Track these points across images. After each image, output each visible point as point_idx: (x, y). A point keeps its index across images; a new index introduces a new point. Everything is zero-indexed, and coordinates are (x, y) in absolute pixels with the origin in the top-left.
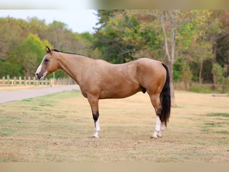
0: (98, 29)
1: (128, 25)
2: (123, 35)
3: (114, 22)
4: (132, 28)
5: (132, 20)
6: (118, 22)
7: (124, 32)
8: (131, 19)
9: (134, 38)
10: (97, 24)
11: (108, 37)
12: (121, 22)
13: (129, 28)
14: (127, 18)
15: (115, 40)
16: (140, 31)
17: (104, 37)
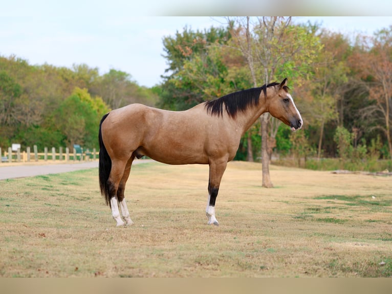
0: (169, 78)
1: (211, 71)
2: (204, 85)
3: (191, 67)
4: (217, 76)
5: (217, 63)
6: (197, 67)
7: (205, 82)
8: (215, 62)
9: (220, 90)
10: (167, 70)
11: (183, 89)
12: (202, 66)
13: (213, 75)
14: (210, 61)
15: (192, 93)
16: (228, 79)
17: (177, 89)
